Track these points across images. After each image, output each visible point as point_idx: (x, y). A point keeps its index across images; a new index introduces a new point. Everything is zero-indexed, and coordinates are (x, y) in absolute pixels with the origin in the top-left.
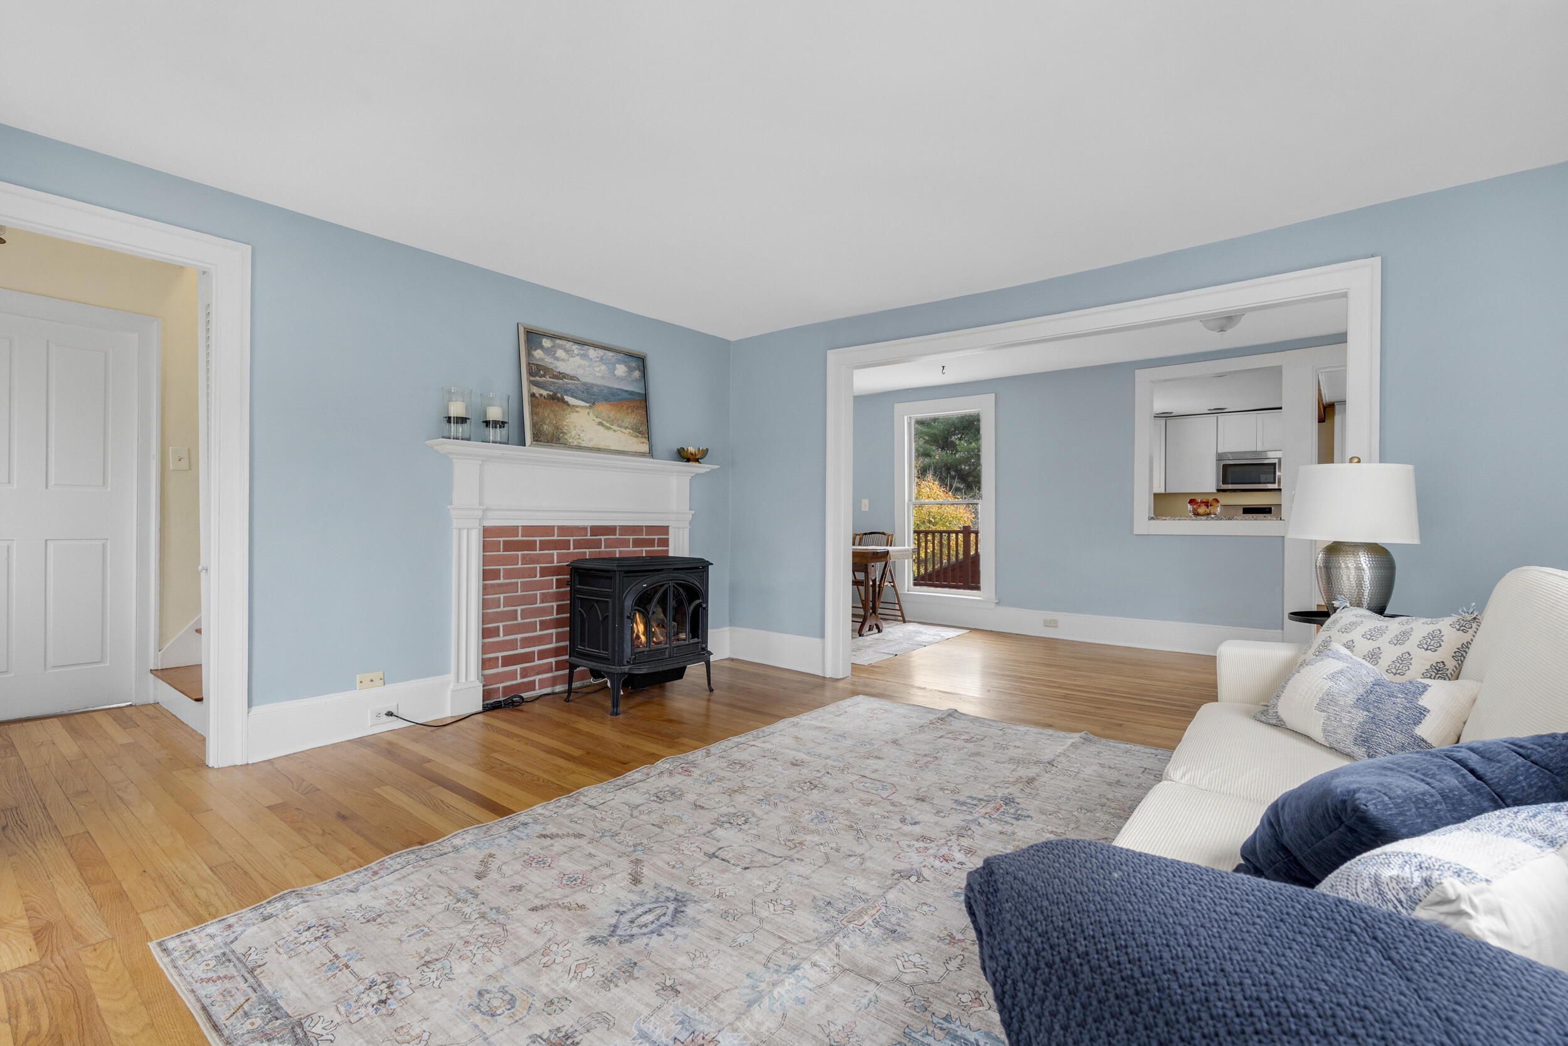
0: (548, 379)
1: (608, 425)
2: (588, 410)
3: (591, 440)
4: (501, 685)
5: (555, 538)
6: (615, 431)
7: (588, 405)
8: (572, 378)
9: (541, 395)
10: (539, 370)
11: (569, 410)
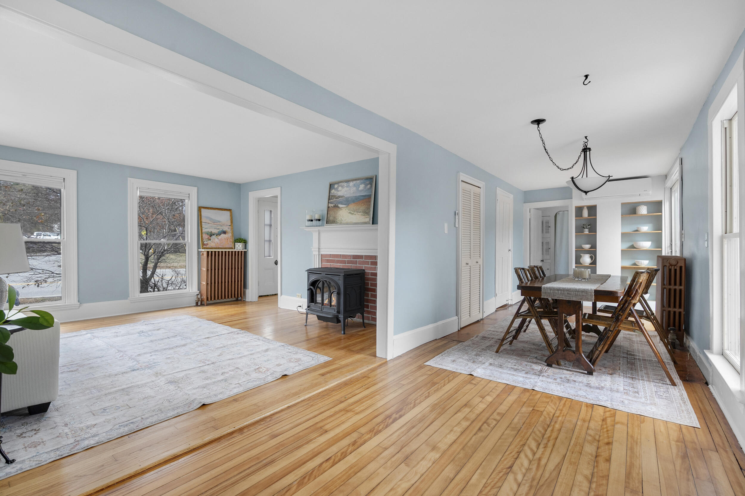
0: (334, 199)
1: (353, 213)
2: (346, 208)
3: (345, 220)
6: (355, 214)
7: (346, 206)
8: (342, 197)
9: (331, 206)
10: (332, 197)
11: (339, 209)
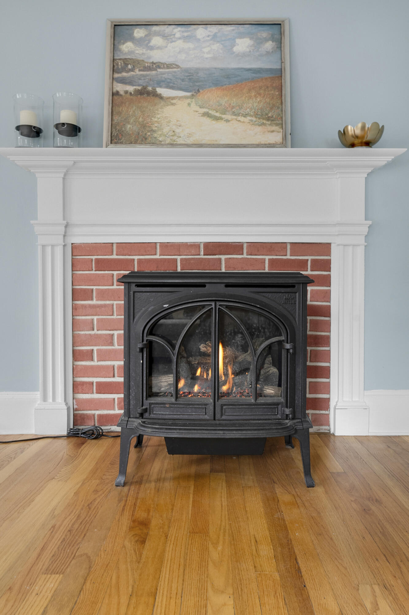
0: (137, 72)
1: (218, 114)
2: (189, 101)
3: (190, 135)
4: (97, 413)
5: (157, 257)
6: (227, 121)
7: (188, 94)
8: (169, 66)
9: (126, 92)
10: (127, 65)
11: (162, 103)
